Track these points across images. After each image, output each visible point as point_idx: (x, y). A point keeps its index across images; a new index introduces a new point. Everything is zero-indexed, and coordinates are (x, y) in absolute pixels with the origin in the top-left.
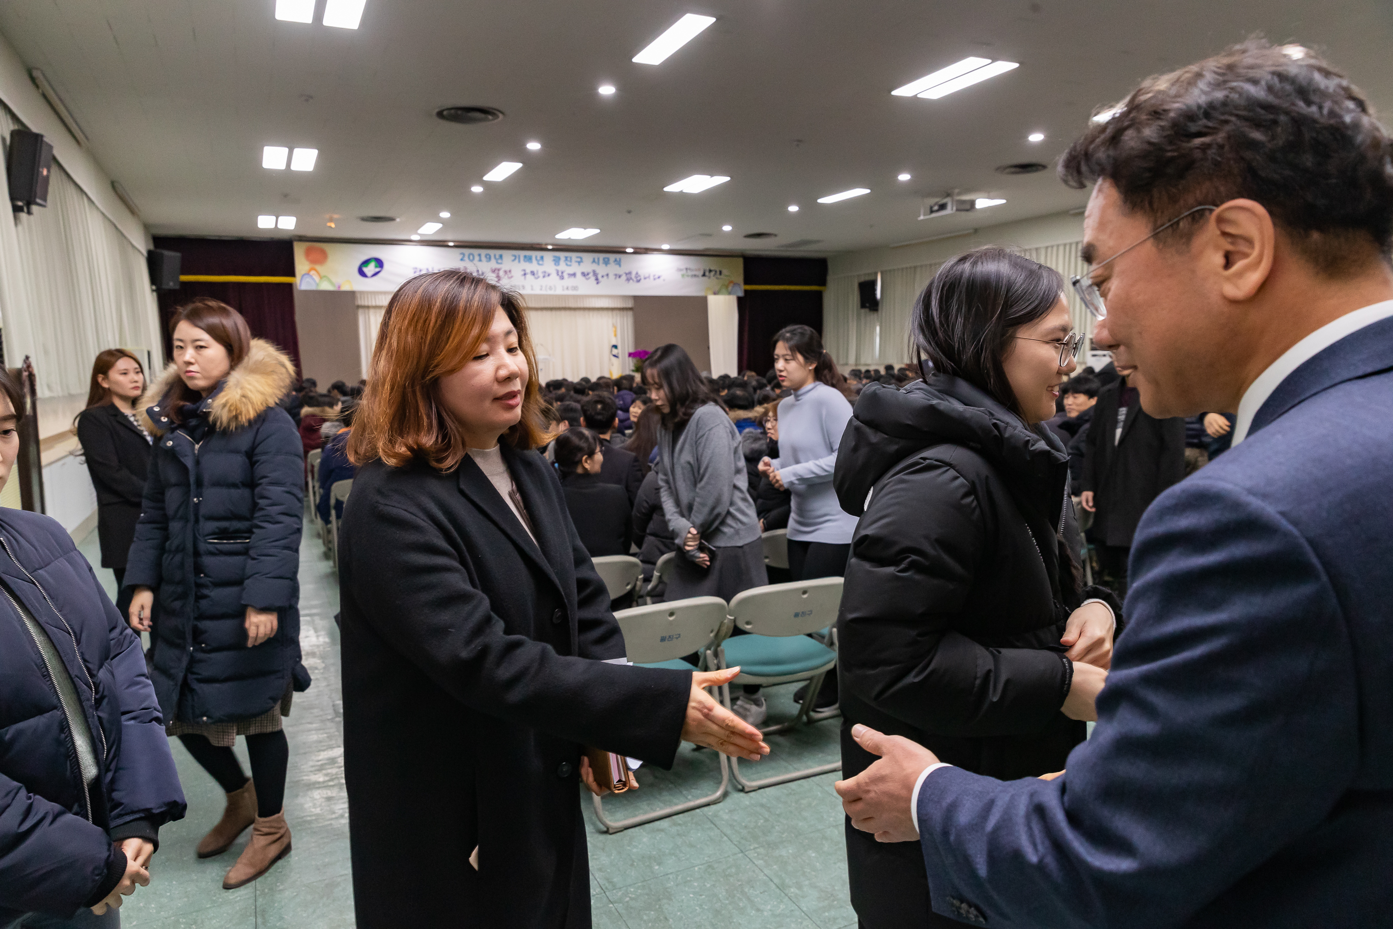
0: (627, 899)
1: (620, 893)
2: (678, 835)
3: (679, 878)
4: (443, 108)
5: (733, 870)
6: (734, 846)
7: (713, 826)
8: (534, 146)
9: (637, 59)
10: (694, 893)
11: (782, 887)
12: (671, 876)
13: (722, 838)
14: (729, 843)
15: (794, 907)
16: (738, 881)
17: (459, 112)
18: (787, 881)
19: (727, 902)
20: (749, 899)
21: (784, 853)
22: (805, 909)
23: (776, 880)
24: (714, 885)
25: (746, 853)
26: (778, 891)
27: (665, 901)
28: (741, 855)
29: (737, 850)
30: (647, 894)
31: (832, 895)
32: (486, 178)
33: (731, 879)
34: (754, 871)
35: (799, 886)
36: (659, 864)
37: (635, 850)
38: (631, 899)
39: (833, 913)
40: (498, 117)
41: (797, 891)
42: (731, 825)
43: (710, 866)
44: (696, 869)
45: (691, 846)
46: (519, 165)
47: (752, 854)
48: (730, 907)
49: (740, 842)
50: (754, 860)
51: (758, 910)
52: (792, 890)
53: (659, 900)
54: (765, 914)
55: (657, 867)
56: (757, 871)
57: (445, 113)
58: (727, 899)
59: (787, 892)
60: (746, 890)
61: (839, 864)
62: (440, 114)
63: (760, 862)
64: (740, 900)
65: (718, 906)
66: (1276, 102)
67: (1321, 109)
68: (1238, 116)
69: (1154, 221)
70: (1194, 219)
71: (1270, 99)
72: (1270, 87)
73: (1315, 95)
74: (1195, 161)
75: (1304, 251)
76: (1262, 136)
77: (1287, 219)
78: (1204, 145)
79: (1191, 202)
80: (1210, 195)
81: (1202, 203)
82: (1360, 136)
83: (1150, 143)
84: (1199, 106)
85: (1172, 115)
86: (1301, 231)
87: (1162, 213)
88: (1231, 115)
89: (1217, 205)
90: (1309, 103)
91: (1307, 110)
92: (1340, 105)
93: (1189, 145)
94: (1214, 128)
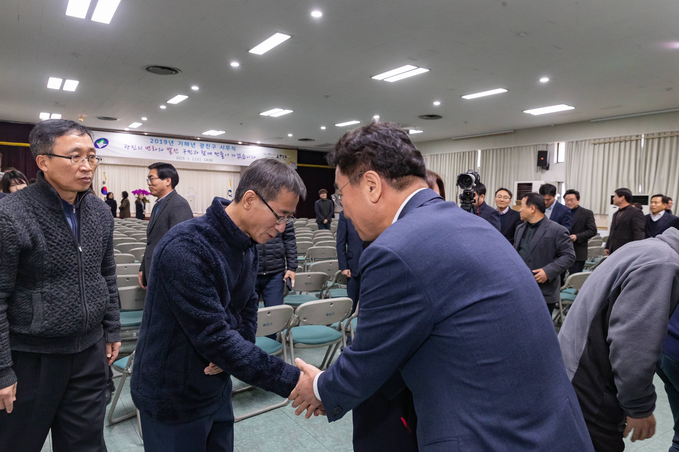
0: (242, 444)
1: (239, 442)
2: (266, 417)
3: (267, 435)
4: (150, 66)
5: (293, 431)
6: (292, 421)
7: (283, 413)
8: (195, 88)
9: (252, 51)
10: (274, 441)
11: (315, 437)
12: (263, 435)
13: (287, 417)
14: (290, 419)
15: (321, 445)
16: (295, 435)
17: (158, 69)
18: (318, 435)
19: (290, 444)
20: (300, 443)
21: (316, 423)
22: (326, 446)
23: (313, 434)
24: (284, 438)
25: (299, 424)
26: (313, 439)
27: (260, 445)
28: (296, 424)
29: (294, 422)
30: (252, 442)
31: (338, 439)
32: (168, 102)
33: (292, 435)
34: (302, 431)
35: (324, 437)
36: (257, 429)
37: (245, 424)
38: (244, 444)
39: (339, 447)
40: (178, 72)
41: (323, 439)
42: (291, 412)
43: (281, 430)
44: (275, 431)
45: (272, 421)
46: (186, 97)
47: (301, 424)
48: (291, 446)
49: (295, 419)
50: (302, 426)
51: (304, 447)
52: (320, 438)
53: (258, 444)
54: (308, 448)
55: (256, 431)
56: (304, 431)
57: (150, 68)
58: (290, 443)
59: (317, 439)
60: (299, 439)
61: (342, 427)
62: (148, 69)
63: (305, 427)
64: (296, 443)
65: (286, 446)
66: (377, 141)
67: (390, 143)
68: (368, 145)
69: (350, 177)
70: (360, 176)
71: (375, 140)
72: (375, 137)
73: (389, 139)
74: (356, 159)
75: (392, 186)
76: (374, 152)
77: (386, 176)
78: (359, 154)
79: (358, 172)
80: (363, 169)
81: (361, 172)
82: (402, 151)
83: (344, 153)
84: (357, 142)
85: (350, 145)
86: (390, 180)
87: (351, 175)
88: (366, 145)
89: (365, 173)
90: (386, 141)
91: (386, 143)
92: (396, 141)
93: (354, 154)
94: (361, 149)
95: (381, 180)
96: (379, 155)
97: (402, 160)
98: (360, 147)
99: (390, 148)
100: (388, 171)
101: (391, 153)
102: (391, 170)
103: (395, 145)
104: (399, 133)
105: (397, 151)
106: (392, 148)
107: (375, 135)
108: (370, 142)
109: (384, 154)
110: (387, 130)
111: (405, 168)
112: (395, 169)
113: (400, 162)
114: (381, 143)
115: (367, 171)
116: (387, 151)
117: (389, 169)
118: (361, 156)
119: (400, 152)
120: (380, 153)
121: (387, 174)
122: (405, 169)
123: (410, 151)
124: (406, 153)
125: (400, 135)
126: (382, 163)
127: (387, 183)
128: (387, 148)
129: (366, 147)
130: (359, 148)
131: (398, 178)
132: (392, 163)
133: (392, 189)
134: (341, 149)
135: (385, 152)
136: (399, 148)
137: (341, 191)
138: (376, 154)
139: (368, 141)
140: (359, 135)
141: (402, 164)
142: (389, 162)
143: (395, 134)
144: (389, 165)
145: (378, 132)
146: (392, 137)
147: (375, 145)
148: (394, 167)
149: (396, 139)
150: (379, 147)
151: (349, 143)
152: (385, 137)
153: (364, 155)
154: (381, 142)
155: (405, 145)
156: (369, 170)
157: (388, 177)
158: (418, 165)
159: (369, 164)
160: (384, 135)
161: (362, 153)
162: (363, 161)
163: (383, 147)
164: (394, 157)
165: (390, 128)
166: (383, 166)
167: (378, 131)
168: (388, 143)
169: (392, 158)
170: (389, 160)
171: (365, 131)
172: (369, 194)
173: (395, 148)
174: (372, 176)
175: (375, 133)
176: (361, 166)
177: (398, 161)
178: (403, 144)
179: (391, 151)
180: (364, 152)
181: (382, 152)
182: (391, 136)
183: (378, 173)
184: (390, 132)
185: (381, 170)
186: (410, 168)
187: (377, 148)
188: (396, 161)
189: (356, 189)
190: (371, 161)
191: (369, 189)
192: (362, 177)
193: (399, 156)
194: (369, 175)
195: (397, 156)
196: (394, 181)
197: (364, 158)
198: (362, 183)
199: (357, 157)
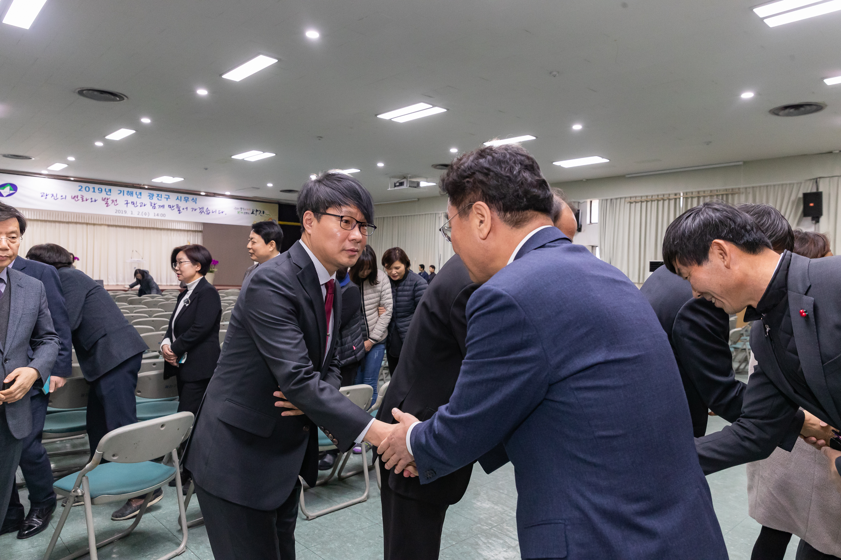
4: (83, 89)
8: (146, 121)
17: (96, 93)
32: (107, 137)
40: (123, 99)
46: (134, 132)
57: (84, 92)
62: (81, 92)
66: (490, 167)
67: (505, 169)
68: (479, 171)
69: (458, 208)
70: (468, 208)
71: (488, 166)
72: (489, 161)
73: (504, 164)
74: (466, 187)
75: (505, 221)
76: (485, 180)
77: (498, 209)
78: (468, 182)
79: (466, 202)
80: (472, 200)
82: (519, 179)
84: (468, 167)
85: (460, 170)
86: (503, 213)
87: (459, 206)
88: (477, 171)
89: (474, 203)
90: (501, 167)
91: (500, 170)
92: (513, 167)
93: (463, 181)
94: (471, 175)
95: (491, 213)
96: (491, 183)
97: (517, 191)
98: (470, 173)
99: (505, 176)
100: (501, 203)
102: (504, 202)
103: (511, 171)
104: (519, 157)
105: (513, 180)
106: (507, 177)
107: (489, 159)
108: (483, 167)
110: (505, 153)
111: (522, 201)
112: (510, 201)
113: (515, 194)
114: (495, 170)
115: (476, 202)
116: (501, 179)
117: (502, 201)
118: (471, 184)
119: (516, 181)
121: (500, 207)
122: (522, 203)
124: (523, 182)
126: (495, 193)
127: (499, 217)
129: (477, 173)
131: (513, 213)
132: (506, 194)
133: (505, 225)
136: (516, 177)
140: (471, 158)
141: (518, 195)
142: (502, 193)
143: (513, 159)
144: (502, 197)
147: (487, 172)
148: (508, 198)
149: (513, 165)
150: (492, 174)
152: (499, 162)
153: (475, 183)
154: (496, 168)
155: (525, 172)
156: (480, 201)
157: (500, 210)
159: (478, 194)
160: (499, 159)
161: (472, 181)
162: (472, 190)
164: (509, 187)
166: (495, 197)
167: (493, 154)
168: (503, 169)
169: (506, 188)
170: (502, 191)
171: (479, 154)
172: (478, 229)
173: (511, 176)
174: (480, 207)
176: (470, 196)
177: (513, 192)
178: (522, 171)
179: (506, 180)
180: (474, 178)
181: (495, 181)
182: (509, 161)
183: (488, 205)
185: (492, 201)
187: (489, 174)
188: (511, 191)
189: (465, 223)
190: (481, 191)
191: (478, 223)
192: (471, 209)
193: (514, 185)
194: (478, 206)
195: (511, 186)
196: (508, 215)
197: (474, 187)
198: (471, 216)
199: (466, 184)
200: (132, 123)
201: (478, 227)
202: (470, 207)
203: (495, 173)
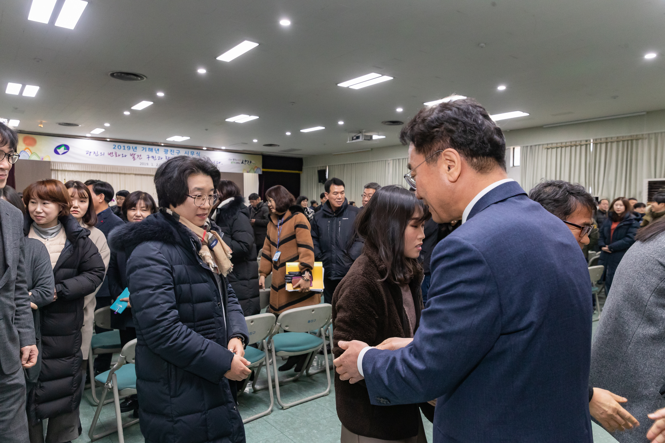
4: (114, 72)
8: (160, 94)
9: (219, 58)
17: (123, 75)
32: (133, 108)
40: (144, 79)
43: (267, 441)
44: (261, 442)
57: (115, 74)
62: (112, 75)
66: (457, 117)
67: (471, 119)
68: (447, 121)
69: (426, 156)
70: (437, 155)
71: (455, 116)
72: (455, 112)
73: (469, 115)
74: (435, 136)
75: (472, 165)
76: (453, 128)
77: (465, 154)
78: (437, 131)
79: (435, 149)
80: (441, 147)
81: (439, 150)
82: (484, 128)
83: (421, 130)
84: (435, 118)
85: (427, 121)
86: (470, 158)
87: (427, 153)
88: (444, 121)
89: (443, 150)
90: (467, 117)
91: (467, 119)
92: (477, 118)
93: (433, 131)
94: (439, 125)
95: (461, 159)
96: (459, 131)
97: (483, 138)
99: (471, 124)
100: (468, 148)
101: (472, 129)
102: (471, 148)
103: (476, 121)
104: (479, 109)
105: (478, 128)
106: (474, 124)
107: (455, 111)
108: (450, 118)
109: (465, 131)
110: (468, 105)
111: (487, 146)
112: (475, 147)
114: (461, 119)
115: (445, 149)
116: (468, 128)
117: (469, 147)
118: (440, 133)
119: (481, 129)
120: (461, 129)
121: (467, 152)
122: (486, 148)
123: (492, 129)
124: (487, 130)
125: (480, 111)
126: (463, 140)
127: (467, 162)
128: (468, 124)
129: (445, 123)
130: (438, 125)
131: (479, 158)
132: (473, 140)
133: (471, 169)
134: (416, 126)
135: (466, 129)
136: (481, 125)
137: (415, 171)
138: (456, 131)
139: (447, 117)
140: (436, 111)
141: (483, 142)
142: (470, 140)
143: (475, 110)
144: (469, 142)
145: (458, 109)
146: (473, 113)
147: (454, 121)
148: (475, 144)
149: (477, 115)
150: (460, 123)
151: (426, 120)
152: (465, 113)
153: (443, 132)
155: (487, 122)
156: (448, 148)
157: (468, 156)
158: (500, 143)
159: (447, 142)
160: (464, 110)
161: (440, 130)
162: (441, 138)
163: (464, 124)
164: (475, 134)
165: (469, 103)
166: (463, 144)
167: (458, 106)
168: (469, 119)
169: (473, 135)
170: (470, 137)
171: (443, 107)
172: (447, 173)
173: (477, 125)
174: (451, 154)
175: (454, 109)
176: (439, 144)
177: (480, 139)
178: (484, 121)
179: (472, 128)
180: (443, 128)
181: (463, 129)
182: (472, 111)
183: (457, 151)
184: (471, 108)
185: (461, 147)
186: (491, 146)
187: (457, 124)
188: (477, 138)
189: (433, 168)
190: (449, 138)
191: (447, 169)
192: (440, 156)
193: (480, 133)
194: (448, 153)
195: (478, 133)
196: (475, 160)
197: (442, 135)
198: (439, 162)
199: (435, 134)
200: (151, 96)
201: (447, 172)
202: (438, 154)
203: (462, 122)
